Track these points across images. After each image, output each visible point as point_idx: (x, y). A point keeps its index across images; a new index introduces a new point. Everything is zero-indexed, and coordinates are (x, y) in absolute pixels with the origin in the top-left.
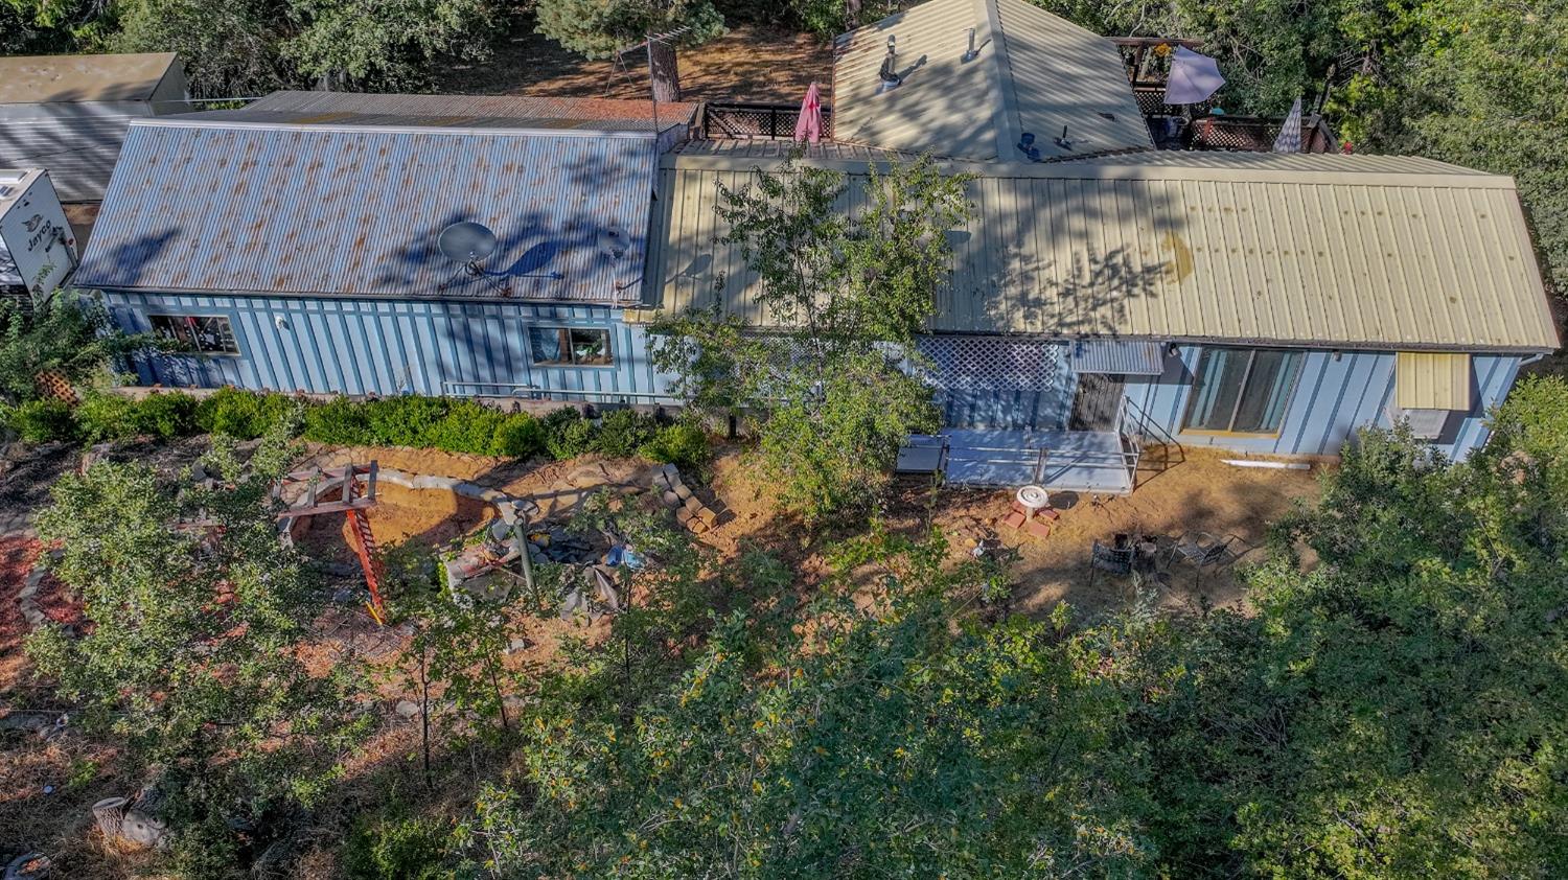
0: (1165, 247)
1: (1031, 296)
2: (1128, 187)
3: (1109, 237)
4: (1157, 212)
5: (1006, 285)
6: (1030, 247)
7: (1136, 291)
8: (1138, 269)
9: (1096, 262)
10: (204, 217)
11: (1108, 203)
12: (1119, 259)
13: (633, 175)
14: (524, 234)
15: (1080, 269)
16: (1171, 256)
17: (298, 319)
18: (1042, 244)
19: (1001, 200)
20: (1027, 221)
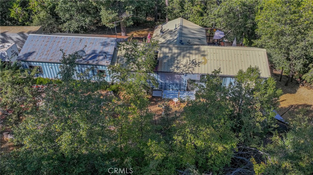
0: (203, 59)
1: (178, 66)
2: (198, 49)
3: (193, 57)
4: (202, 53)
5: (174, 64)
6: (179, 58)
7: (196, 66)
8: (197, 62)
9: (190, 61)
10: (39, 49)
11: (194, 52)
12: (194, 61)
13: (112, 45)
14: (92, 53)
15: (187, 62)
16: (203, 61)
17: (53, 67)
18: (181, 58)
19: (175, 51)
20: (179, 54)
